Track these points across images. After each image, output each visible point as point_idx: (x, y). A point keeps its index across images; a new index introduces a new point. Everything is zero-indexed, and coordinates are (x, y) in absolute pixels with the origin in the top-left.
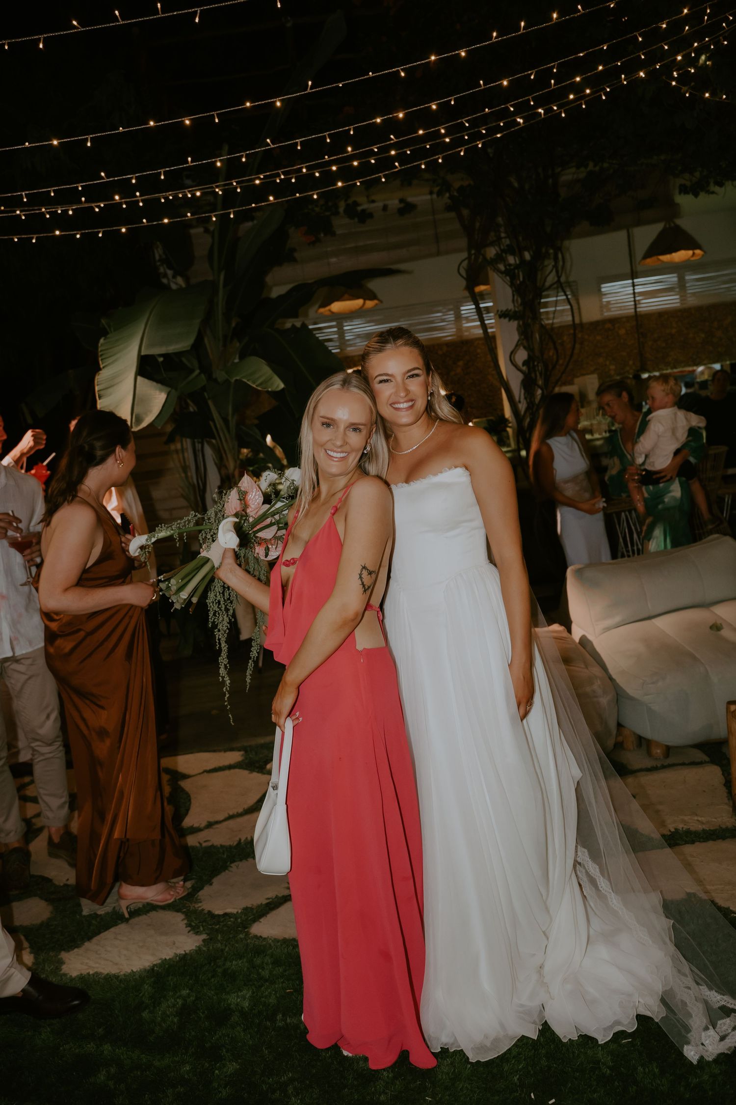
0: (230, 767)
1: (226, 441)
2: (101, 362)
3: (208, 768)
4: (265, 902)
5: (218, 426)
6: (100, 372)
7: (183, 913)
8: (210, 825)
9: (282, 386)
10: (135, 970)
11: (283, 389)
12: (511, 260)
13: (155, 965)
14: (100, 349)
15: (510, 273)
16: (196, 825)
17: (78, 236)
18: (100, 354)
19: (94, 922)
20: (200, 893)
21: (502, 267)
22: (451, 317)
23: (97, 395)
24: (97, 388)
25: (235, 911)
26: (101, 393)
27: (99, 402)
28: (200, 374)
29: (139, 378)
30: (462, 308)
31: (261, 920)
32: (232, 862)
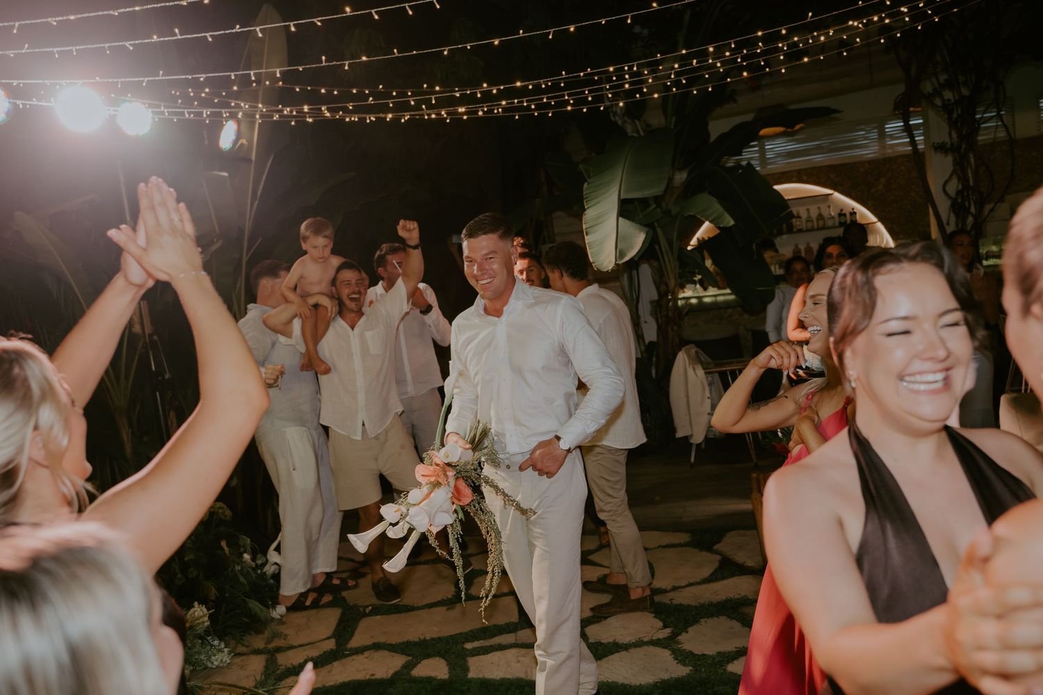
0: (681, 545)
1: (669, 261)
2: (585, 204)
3: (663, 544)
4: (734, 650)
5: (664, 250)
6: (586, 212)
7: (669, 649)
8: (675, 589)
9: (732, 223)
10: (642, 683)
11: (733, 225)
12: (948, 95)
13: (657, 682)
14: (584, 193)
15: (947, 108)
16: (664, 587)
17: (585, 110)
18: (585, 197)
19: (599, 648)
20: (679, 637)
21: (938, 102)
22: (874, 135)
23: (585, 232)
24: (584, 227)
25: (711, 654)
26: (588, 230)
27: (586, 238)
28: (656, 208)
29: (620, 219)
30: (887, 126)
31: (734, 662)
32: (701, 618)
